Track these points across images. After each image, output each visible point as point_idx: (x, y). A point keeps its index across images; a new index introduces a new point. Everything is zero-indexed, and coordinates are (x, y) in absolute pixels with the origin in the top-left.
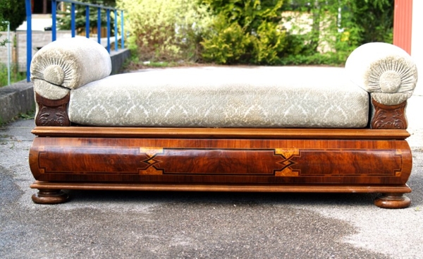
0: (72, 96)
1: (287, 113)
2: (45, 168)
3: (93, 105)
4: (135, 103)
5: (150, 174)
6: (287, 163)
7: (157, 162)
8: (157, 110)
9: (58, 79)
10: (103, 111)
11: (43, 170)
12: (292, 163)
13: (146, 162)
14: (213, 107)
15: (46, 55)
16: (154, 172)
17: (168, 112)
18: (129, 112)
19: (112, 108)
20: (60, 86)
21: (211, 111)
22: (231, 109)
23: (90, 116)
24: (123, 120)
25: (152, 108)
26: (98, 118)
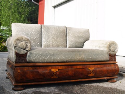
0: (28, 53)
1: (90, 58)
2: (20, 78)
3: (36, 56)
4: (49, 55)
5: (54, 78)
6: (91, 72)
7: (56, 74)
8: (56, 57)
9: (24, 47)
10: (39, 58)
11: (19, 79)
12: (93, 72)
13: (53, 74)
14: (72, 56)
15: (20, 39)
16: (55, 77)
17: (59, 58)
18: (47, 58)
19: (42, 57)
20: (25, 49)
21: (71, 57)
22: (76, 56)
23: (35, 60)
24: (45, 61)
25: (54, 57)
26: (37, 60)
